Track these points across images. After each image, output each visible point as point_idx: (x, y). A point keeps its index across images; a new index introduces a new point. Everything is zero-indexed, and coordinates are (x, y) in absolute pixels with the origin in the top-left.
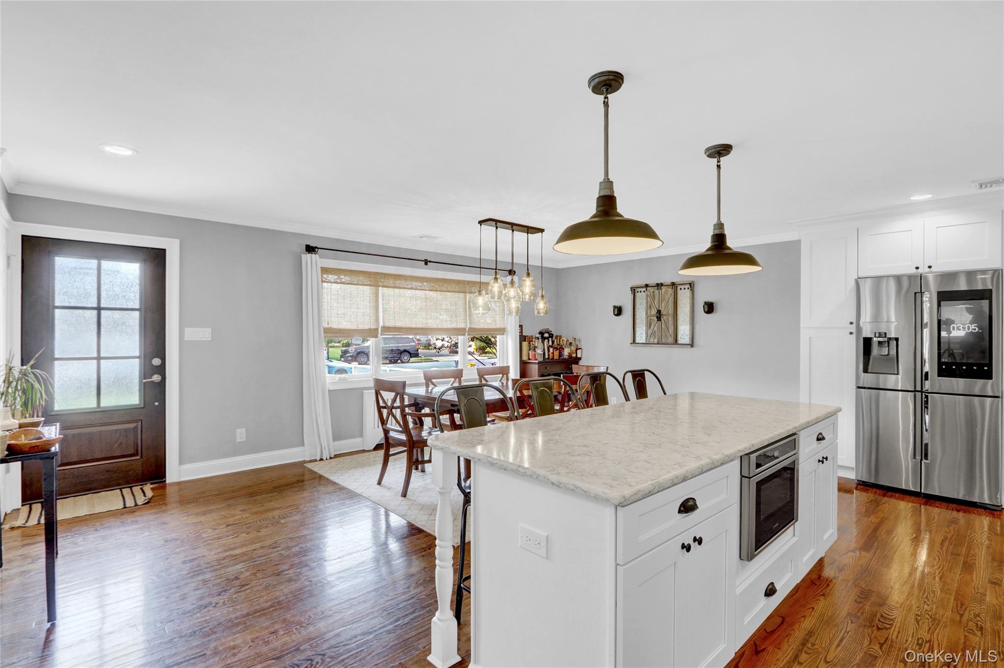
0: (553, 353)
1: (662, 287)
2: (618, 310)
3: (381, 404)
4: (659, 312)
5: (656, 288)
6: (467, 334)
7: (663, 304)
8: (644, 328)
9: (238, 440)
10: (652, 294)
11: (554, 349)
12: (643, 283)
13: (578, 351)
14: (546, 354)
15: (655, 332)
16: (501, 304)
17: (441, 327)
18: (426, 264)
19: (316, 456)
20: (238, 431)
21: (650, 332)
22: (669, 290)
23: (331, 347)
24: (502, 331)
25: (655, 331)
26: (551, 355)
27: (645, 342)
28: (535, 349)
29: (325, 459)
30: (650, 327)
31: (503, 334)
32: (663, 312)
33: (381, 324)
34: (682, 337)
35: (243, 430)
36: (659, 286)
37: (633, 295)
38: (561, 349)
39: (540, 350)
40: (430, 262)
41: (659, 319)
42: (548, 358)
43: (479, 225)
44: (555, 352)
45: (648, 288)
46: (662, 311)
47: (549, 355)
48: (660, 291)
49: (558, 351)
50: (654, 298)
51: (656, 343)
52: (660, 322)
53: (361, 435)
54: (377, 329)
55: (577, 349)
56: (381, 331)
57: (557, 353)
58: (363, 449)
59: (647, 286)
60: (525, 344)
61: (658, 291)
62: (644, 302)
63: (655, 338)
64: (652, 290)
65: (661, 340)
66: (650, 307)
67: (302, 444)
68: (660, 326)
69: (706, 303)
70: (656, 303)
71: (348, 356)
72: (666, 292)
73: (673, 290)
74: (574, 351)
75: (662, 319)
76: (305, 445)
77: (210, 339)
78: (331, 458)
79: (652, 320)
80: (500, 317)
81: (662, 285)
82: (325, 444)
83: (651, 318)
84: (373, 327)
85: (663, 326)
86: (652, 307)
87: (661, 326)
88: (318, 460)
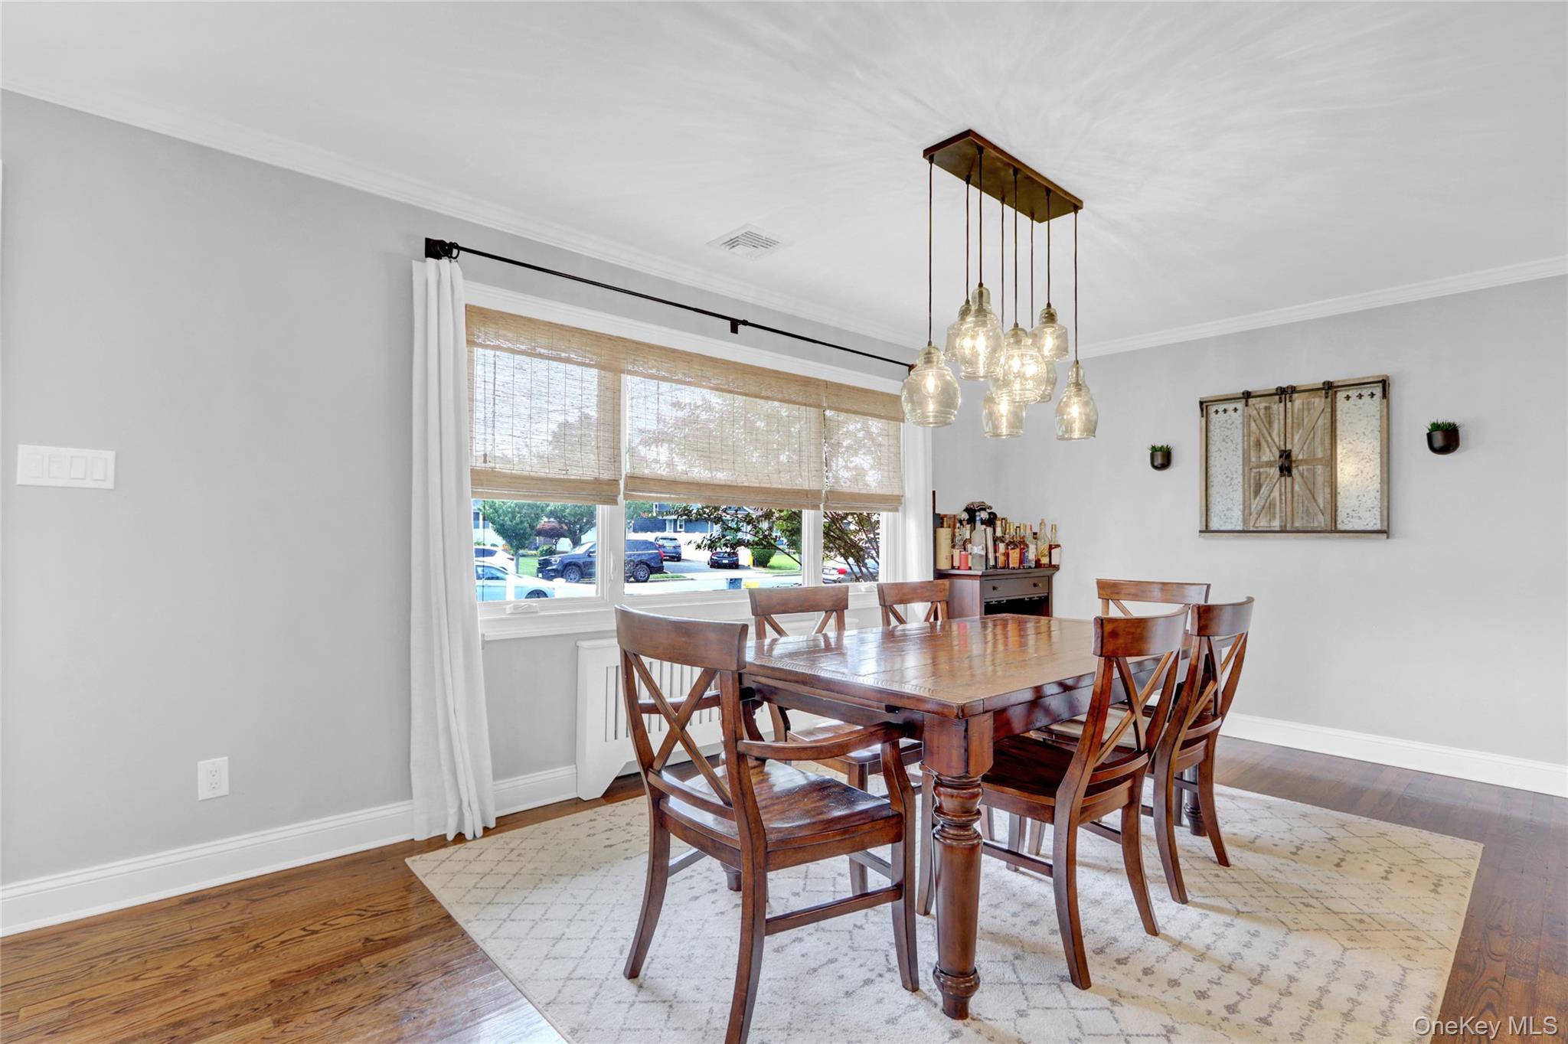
0: (1007, 555)
1: (1295, 395)
2: (1163, 456)
3: (645, 697)
4: (1286, 455)
5: (1277, 397)
6: (822, 506)
7: (1297, 437)
8: (1238, 496)
9: (204, 793)
10: (1262, 412)
11: (1008, 545)
12: (1238, 389)
13: (1053, 551)
14: (991, 556)
15: (1272, 505)
16: (891, 441)
17: (768, 486)
18: (734, 330)
19: (445, 826)
20: (204, 765)
21: (1256, 504)
22: (1317, 400)
23: (524, 556)
24: (894, 502)
25: (1274, 499)
26: (1001, 559)
27: (1240, 528)
28: (964, 545)
29: (469, 836)
30: (1257, 492)
31: (897, 510)
32: (1298, 454)
33: (626, 468)
34: (1353, 513)
35: (222, 762)
36: (1285, 393)
37: (1204, 419)
38: (1020, 544)
39: (980, 547)
40: (745, 323)
41: (1286, 470)
42: (995, 567)
43: (927, 162)
44: (1011, 552)
45: (1251, 401)
46: (1294, 454)
47: (996, 558)
48: (1289, 404)
49: (1018, 550)
50: (1270, 423)
51: (1278, 529)
52: (1289, 479)
53: (572, 759)
54: (616, 482)
55: (1051, 548)
56: (626, 488)
57: (1015, 555)
58: (574, 795)
59: (1247, 396)
60: (944, 533)
61: (1282, 405)
62: (1237, 435)
63: (1274, 517)
64: (1263, 405)
65: (1293, 523)
66: (1258, 444)
67: (406, 793)
68: (1289, 489)
69: (1436, 427)
70: (1275, 435)
71: (549, 570)
72: (1308, 407)
73: (1329, 399)
74: (1046, 552)
75: (1294, 471)
76: (414, 797)
77: (109, 484)
78: (486, 830)
79: (1263, 477)
80: (889, 471)
81: (1293, 390)
82: (469, 794)
83: (1261, 470)
84: (606, 476)
85: (1297, 488)
86: (1264, 444)
87: (1293, 488)
88: (450, 837)
